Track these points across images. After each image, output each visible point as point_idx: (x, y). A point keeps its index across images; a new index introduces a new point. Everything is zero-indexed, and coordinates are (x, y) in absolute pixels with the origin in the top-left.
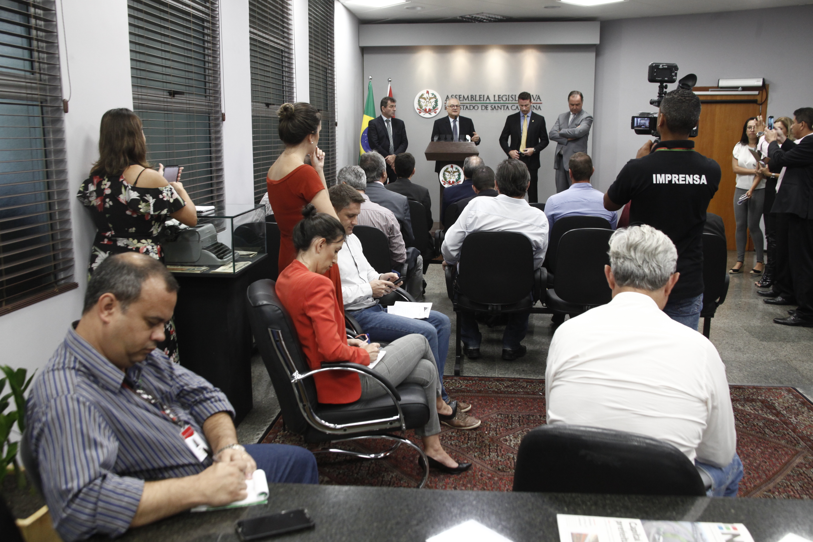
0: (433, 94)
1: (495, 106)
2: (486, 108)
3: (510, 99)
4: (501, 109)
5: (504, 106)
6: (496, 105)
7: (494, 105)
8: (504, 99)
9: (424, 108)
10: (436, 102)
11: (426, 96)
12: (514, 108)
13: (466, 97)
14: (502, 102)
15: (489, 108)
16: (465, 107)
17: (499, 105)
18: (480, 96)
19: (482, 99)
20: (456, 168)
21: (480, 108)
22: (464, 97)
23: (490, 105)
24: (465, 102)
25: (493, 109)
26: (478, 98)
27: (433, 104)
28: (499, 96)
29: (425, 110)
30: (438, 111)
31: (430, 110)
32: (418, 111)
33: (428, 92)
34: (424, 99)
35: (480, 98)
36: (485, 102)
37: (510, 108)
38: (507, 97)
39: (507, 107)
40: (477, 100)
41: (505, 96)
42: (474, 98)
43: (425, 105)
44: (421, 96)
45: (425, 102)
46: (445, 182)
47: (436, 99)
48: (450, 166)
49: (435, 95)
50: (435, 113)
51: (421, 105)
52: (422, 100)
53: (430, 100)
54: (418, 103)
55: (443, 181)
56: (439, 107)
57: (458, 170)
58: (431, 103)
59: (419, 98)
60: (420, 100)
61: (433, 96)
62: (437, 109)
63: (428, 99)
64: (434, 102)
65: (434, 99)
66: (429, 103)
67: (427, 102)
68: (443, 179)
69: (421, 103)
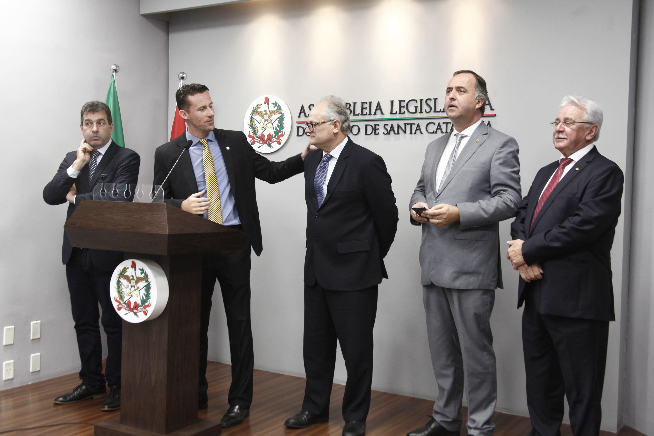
0: (275, 104)
1: (392, 126)
2: (375, 130)
3: (425, 107)
4: (405, 132)
5: (411, 125)
6: (395, 124)
7: (389, 123)
8: (412, 109)
9: (259, 133)
10: (281, 119)
11: (263, 108)
12: (432, 128)
14: (407, 115)
15: (381, 130)
17: (402, 124)
18: (363, 103)
19: (367, 111)
20: (142, 270)
21: (363, 131)
23: (382, 124)
25: (388, 133)
26: (358, 110)
27: (276, 123)
28: (400, 102)
29: (262, 138)
31: (270, 137)
33: (267, 101)
34: (261, 114)
35: (363, 108)
36: (372, 117)
37: (423, 129)
38: (419, 104)
39: (418, 128)
40: (357, 113)
41: (414, 102)
42: (352, 108)
43: (262, 127)
44: (256, 108)
45: (261, 120)
46: (120, 304)
47: (280, 113)
48: (131, 264)
49: (279, 104)
50: (279, 143)
51: (255, 128)
52: (257, 117)
53: (270, 116)
54: (250, 124)
55: (116, 301)
56: (287, 130)
57: (146, 276)
58: (272, 122)
59: (251, 113)
60: (253, 116)
61: (276, 108)
62: (282, 136)
63: (268, 115)
64: (278, 120)
65: (278, 113)
66: (268, 123)
67: (265, 121)
68: (118, 296)
69: (256, 122)
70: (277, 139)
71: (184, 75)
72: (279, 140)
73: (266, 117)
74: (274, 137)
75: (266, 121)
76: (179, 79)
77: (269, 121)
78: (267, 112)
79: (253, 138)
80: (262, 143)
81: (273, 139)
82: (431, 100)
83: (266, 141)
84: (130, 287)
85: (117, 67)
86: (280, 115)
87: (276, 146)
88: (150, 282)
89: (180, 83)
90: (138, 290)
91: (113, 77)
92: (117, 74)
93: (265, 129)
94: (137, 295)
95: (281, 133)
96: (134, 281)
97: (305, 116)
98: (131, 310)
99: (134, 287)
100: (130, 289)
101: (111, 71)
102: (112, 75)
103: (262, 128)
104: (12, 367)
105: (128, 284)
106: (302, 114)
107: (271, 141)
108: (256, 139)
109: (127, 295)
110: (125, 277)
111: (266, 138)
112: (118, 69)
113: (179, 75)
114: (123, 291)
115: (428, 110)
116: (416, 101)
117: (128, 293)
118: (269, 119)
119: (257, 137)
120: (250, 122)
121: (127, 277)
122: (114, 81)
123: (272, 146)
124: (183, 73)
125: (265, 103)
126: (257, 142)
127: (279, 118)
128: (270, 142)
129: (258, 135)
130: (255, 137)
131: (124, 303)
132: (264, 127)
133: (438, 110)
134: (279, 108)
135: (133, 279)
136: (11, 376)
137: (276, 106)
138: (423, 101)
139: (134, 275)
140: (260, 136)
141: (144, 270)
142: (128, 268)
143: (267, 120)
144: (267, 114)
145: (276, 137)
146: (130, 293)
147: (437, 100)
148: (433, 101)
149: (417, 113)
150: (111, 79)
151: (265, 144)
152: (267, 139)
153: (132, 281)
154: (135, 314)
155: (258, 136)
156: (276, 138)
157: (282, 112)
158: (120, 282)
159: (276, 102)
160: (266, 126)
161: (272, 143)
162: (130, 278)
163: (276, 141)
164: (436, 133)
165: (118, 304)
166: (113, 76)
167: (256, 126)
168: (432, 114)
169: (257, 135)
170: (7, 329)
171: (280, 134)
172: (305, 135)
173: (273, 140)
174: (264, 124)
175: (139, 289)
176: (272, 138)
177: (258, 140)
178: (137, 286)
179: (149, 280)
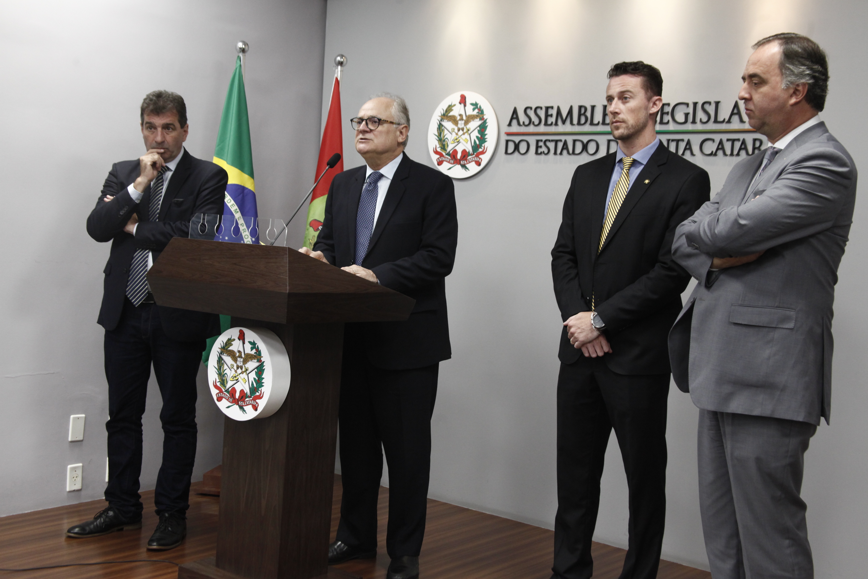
0: (475, 105)
3: (700, 115)
5: (678, 141)
8: (680, 117)
9: (450, 148)
10: (483, 128)
11: (457, 111)
12: (710, 147)
13: (564, 114)
14: (672, 127)
16: (560, 145)
20: (253, 344)
21: (603, 148)
22: (559, 113)
24: (561, 128)
26: (598, 117)
27: (476, 134)
29: (453, 155)
30: (485, 158)
31: (465, 154)
32: (435, 157)
33: (463, 100)
37: (696, 149)
38: (690, 110)
39: (688, 147)
40: (595, 122)
41: (684, 107)
42: (589, 114)
43: (455, 138)
44: (446, 111)
45: (454, 129)
46: (221, 391)
47: (482, 119)
48: (238, 334)
49: (480, 106)
50: (478, 164)
51: (444, 141)
52: (448, 125)
53: (466, 123)
54: (437, 134)
55: (216, 387)
56: (490, 144)
57: (258, 353)
58: (469, 132)
59: (439, 118)
60: (443, 123)
61: (476, 111)
62: (483, 153)
63: (463, 122)
64: (478, 130)
65: (478, 119)
66: (464, 134)
67: (459, 130)
68: (218, 380)
69: (446, 132)
70: (475, 158)
71: (343, 59)
72: (478, 159)
73: (461, 124)
74: (472, 155)
75: (461, 131)
76: (335, 65)
77: (465, 130)
78: (462, 117)
79: (441, 155)
80: (454, 163)
81: (470, 157)
82: (710, 103)
83: (460, 160)
84: (235, 368)
85: (245, 45)
86: (480, 122)
87: (473, 168)
88: (264, 362)
89: (337, 70)
90: (246, 373)
91: (239, 60)
92: (245, 55)
93: (459, 142)
94: (245, 379)
95: (482, 148)
96: (242, 360)
97: (519, 124)
98: (235, 401)
99: (242, 369)
100: (236, 372)
101: (236, 49)
102: (238, 56)
103: (454, 141)
104: (79, 472)
105: (233, 363)
106: (514, 122)
107: (466, 160)
108: (445, 157)
109: (232, 379)
110: (230, 352)
111: (459, 156)
112: (247, 48)
113: (335, 59)
114: (226, 374)
115: (705, 119)
116: (687, 105)
117: (233, 377)
118: (465, 128)
119: (446, 154)
120: (438, 130)
121: (232, 353)
122: (241, 66)
123: (467, 169)
124: (342, 56)
125: (460, 103)
126: (446, 161)
127: (479, 126)
128: (465, 162)
129: (448, 150)
130: (444, 154)
131: (226, 391)
132: (457, 139)
133: (720, 119)
134: (481, 111)
135: (240, 356)
136: (78, 486)
137: (477, 107)
138: (697, 105)
139: (242, 350)
140: (451, 152)
141: (256, 344)
142: (234, 340)
143: (463, 129)
144: (462, 119)
145: (473, 154)
146: (235, 377)
147: (719, 104)
148: (713, 106)
149: (687, 123)
150: (236, 62)
151: (458, 164)
152: (461, 157)
153: (239, 359)
154: (241, 408)
155: (448, 153)
156: (474, 156)
157: (485, 117)
158: (222, 359)
159: (476, 103)
160: (460, 138)
161: (468, 163)
162: (236, 355)
163: (473, 161)
164: (715, 154)
165: (218, 391)
166: (239, 58)
167: (445, 137)
168: (711, 126)
169: (446, 150)
170: (74, 418)
171: (480, 150)
172: (516, 153)
173: (469, 159)
174: (457, 134)
175: (248, 372)
176: (468, 156)
177: (448, 158)
178: (245, 366)
179: (263, 359)
